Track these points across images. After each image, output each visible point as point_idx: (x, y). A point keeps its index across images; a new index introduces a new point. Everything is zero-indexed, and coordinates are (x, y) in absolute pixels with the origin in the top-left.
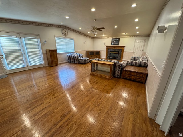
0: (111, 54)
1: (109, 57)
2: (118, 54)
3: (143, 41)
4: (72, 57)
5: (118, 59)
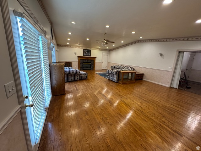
0: (84, 65)
1: (82, 68)
2: (91, 65)
3: (107, 54)
4: (73, 72)
5: (91, 69)
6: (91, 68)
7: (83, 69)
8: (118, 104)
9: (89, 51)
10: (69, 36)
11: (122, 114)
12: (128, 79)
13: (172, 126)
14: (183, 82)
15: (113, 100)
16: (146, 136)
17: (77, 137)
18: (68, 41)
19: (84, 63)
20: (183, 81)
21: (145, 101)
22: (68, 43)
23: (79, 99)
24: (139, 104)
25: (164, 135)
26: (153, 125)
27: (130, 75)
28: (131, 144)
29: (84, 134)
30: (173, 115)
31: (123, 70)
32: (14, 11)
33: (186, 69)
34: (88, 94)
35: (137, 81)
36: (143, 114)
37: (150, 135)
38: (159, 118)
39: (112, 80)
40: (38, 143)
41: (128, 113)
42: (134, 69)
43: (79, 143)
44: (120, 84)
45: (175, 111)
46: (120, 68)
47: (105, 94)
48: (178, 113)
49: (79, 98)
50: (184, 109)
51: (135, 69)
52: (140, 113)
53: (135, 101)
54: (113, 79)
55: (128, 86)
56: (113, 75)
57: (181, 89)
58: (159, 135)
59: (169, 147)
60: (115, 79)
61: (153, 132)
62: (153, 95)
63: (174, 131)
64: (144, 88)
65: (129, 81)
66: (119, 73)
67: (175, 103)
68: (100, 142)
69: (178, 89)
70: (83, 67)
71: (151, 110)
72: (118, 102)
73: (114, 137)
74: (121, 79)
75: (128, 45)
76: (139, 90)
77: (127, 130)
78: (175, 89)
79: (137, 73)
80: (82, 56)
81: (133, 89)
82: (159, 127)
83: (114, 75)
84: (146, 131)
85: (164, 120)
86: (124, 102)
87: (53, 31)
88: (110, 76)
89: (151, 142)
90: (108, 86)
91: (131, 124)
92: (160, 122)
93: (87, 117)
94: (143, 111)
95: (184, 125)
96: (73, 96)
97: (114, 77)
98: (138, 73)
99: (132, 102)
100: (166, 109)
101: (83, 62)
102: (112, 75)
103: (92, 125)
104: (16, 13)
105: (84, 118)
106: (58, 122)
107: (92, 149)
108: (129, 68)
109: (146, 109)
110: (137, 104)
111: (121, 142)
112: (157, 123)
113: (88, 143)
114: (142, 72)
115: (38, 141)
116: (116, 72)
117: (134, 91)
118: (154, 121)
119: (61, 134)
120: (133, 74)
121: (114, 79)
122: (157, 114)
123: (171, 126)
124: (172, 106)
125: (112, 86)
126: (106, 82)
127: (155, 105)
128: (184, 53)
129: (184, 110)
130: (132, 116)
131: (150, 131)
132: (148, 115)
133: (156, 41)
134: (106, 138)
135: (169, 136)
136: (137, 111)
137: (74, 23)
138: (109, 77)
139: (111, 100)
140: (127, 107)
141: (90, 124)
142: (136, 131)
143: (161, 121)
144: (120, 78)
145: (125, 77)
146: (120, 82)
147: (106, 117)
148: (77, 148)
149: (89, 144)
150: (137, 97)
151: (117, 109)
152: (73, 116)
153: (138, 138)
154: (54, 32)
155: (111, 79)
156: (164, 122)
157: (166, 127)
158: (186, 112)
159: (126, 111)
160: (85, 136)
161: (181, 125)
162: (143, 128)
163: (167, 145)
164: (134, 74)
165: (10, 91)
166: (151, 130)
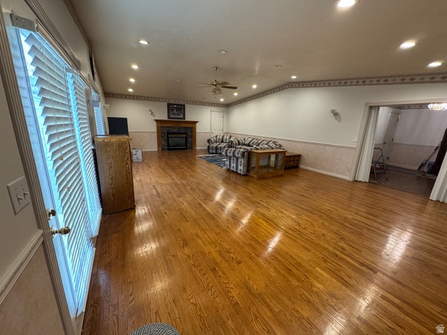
0: (170, 139)
1: (166, 147)
2: (186, 138)
3: (222, 114)
5: (186, 149)
6: (186, 145)
7: (169, 149)
8: (250, 219)
9: (181, 108)
10: (133, 74)
11: (260, 240)
12: (268, 166)
13: (357, 256)
14: (379, 169)
15: (239, 212)
16: (310, 278)
17: (169, 293)
18: (131, 85)
19: (170, 136)
20: (377, 166)
21: (306, 210)
22: (131, 90)
23: (165, 215)
24: (294, 217)
25: (343, 274)
26: (322, 256)
27: (273, 158)
28: (281, 297)
29: (184, 287)
30: (361, 234)
31: (257, 149)
32: (11, 15)
33: (384, 143)
34: (185, 204)
35: (287, 171)
36: (303, 237)
37: (318, 275)
38: (334, 241)
39: (235, 170)
40: (82, 313)
41: (273, 236)
42: (280, 146)
43: (173, 304)
44: (253, 177)
45: (363, 227)
46: (251, 144)
47: (221, 202)
48: (368, 229)
49: (166, 213)
50: (380, 221)
51: (283, 145)
52: (295, 234)
53: (285, 212)
54: (237, 169)
55: (270, 182)
56: (237, 159)
57: (374, 183)
58: (334, 273)
59: (353, 295)
60: (242, 168)
61: (322, 270)
62: (321, 198)
63: (362, 264)
64: (303, 184)
65: (271, 170)
66: (249, 156)
67: (362, 211)
68: (217, 299)
69: (369, 182)
70: (168, 145)
71: (316, 229)
72: (249, 215)
73: (246, 286)
74: (254, 168)
75: (266, 95)
76: (291, 188)
77: (272, 270)
78: (362, 184)
79: (287, 155)
80: (166, 118)
81: (280, 187)
82: (333, 259)
83: (239, 160)
84: (310, 268)
85: (342, 244)
86: (263, 215)
87: (95, 61)
88: (230, 162)
89: (318, 288)
90: (228, 184)
91: (280, 258)
92: (335, 249)
93: (187, 251)
94: (302, 230)
95: (381, 251)
96: (151, 208)
97: (239, 163)
98: (289, 155)
99: (280, 214)
100: (346, 224)
101: (168, 133)
102: (235, 159)
103: (198, 266)
104: (18, 21)
105: (179, 254)
106: (123, 266)
107: (202, 315)
108: (271, 144)
109: (307, 226)
110: (289, 217)
111: (260, 294)
112: (329, 251)
113: (192, 303)
114: (297, 152)
115: (82, 309)
116: (244, 153)
117: (283, 191)
118: (323, 248)
119: (131, 290)
120: (280, 155)
121: (240, 167)
122: (329, 235)
123: (355, 255)
124: (358, 218)
125: (236, 183)
126: (221, 175)
127: (325, 216)
128: (378, 109)
129: (380, 223)
130: (280, 241)
131: (317, 268)
132: (313, 237)
133: (324, 85)
134: (230, 290)
135: (353, 274)
136: (291, 232)
137: (144, 42)
138: (228, 163)
139: (235, 212)
140: (270, 225)
141: (194, 266)
142: (290, 270)
143: (337, 247)
144: (253, 166)
145: (263, 162)
146: (252, 174)
147: (227, 247)
148: (169, 314)
149: (196, 305)
150: (289, 203)
151: (249, 231)
152: (154, 251)
153: (295, 283)
154: (96, 64)
155: (232, 169)
156: (343, 249)
157: (346, 258)
158: (383, 228)
159: (268, 233)
160: (184, 289)
161: (374, 253)
162: (304, 264)
163: (348, 291)
164: (280, 157)
165: (19, 199)
166: (318, 265)
